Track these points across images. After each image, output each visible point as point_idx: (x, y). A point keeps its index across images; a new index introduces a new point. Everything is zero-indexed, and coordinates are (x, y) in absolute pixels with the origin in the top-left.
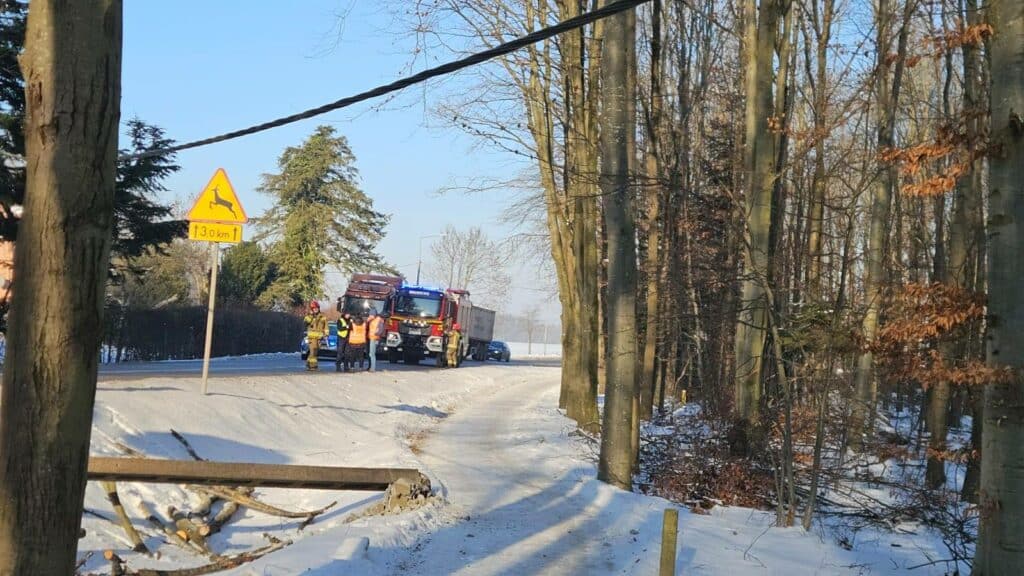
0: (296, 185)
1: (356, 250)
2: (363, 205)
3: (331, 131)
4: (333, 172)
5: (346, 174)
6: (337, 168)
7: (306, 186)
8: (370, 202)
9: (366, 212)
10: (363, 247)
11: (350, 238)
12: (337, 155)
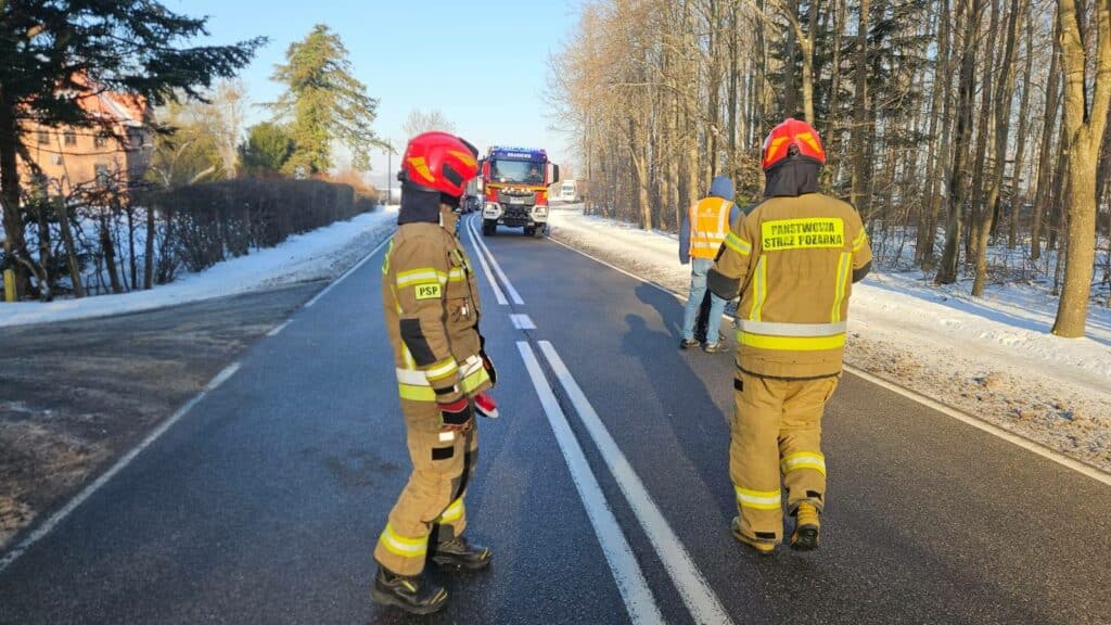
0: (303, 72)
1: (356, 128)
2: (358, 91)
3: (326, 28)
4: (332, 63)
5: (341, 66)
6: (335, 60)
7: (312, 74)
8: (364, 88)
9: (360, 97)
10: (361, 126)
11: (351, 118)
12: (333, 49)
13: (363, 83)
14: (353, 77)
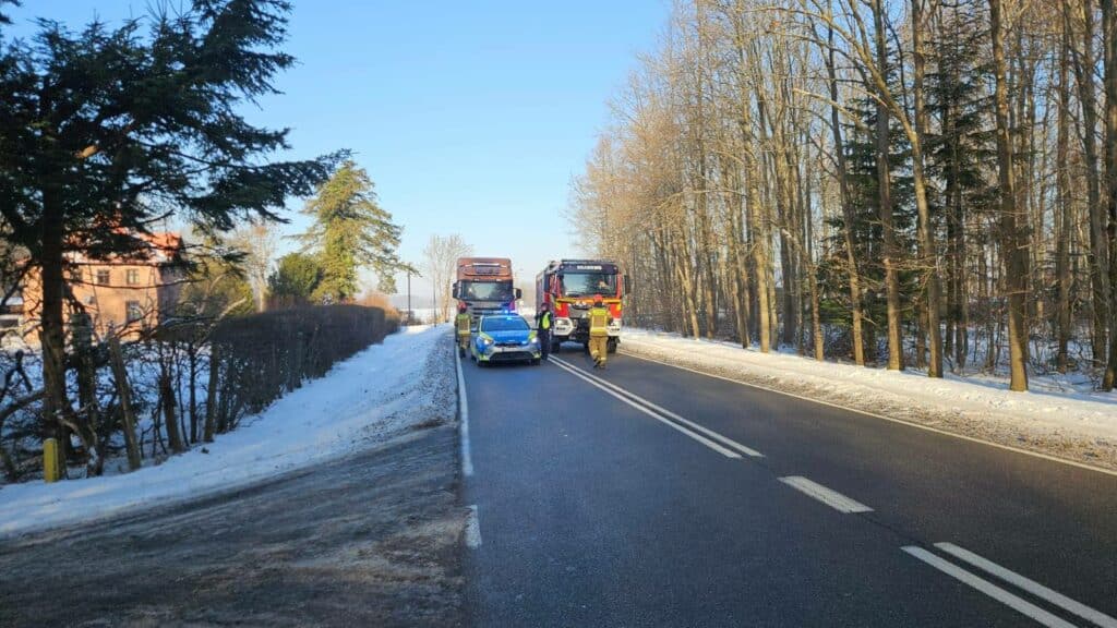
0: (333, 204)
1: (382, 254)
2: (384, 219)
3: (353, 164)
4: (359, 195)
5: (367, 197)
6: (361, 193)
7: (340, 206)
8: (389, 217)
9: (385, 224)
10: (386, 251)
11: (378, 244)
12: (360, 183)
13: (388, 212)
14: (379, 207)
